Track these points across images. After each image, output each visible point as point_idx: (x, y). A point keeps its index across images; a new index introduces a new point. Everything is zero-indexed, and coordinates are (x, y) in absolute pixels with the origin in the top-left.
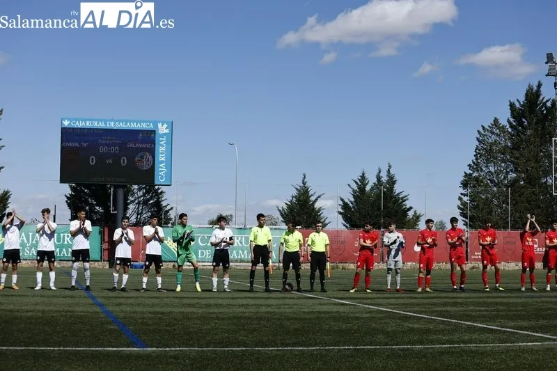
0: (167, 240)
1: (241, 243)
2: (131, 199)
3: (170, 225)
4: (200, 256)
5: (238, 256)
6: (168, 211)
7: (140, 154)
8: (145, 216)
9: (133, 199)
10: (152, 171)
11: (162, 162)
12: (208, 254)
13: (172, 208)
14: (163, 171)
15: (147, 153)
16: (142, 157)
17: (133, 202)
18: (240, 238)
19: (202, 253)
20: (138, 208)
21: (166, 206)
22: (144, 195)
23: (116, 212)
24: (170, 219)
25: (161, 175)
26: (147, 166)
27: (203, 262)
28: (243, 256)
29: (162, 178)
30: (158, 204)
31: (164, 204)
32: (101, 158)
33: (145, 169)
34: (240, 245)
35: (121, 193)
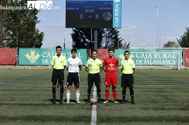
0: (120, 55)
1: (158, 56)
2: (103, 35)
3: (122, 48)
4: (137, 63)
5: (156, 63)
6: (121, 41)
7: (105, 13)
8: (110, 43)
9: (104, 35)
10: (111, 21)
11: (116, 17)
12: (141, 62)
13: (123, 40)
14: (117, 21)
15: (109, 12)
16: (106, 14)
17: (104, 36)
18: (157, 54)
19: (138, 62)
20: (106, 39)
21: (120, 39)
22: (109, 33)
23: (93, 42)
24: (122, 45)
25: (116, 23)
26: (109, 19)
27: (138, 66)
28: (159, 63)
29: (116, 25)
30: (116, 38)
31: (119, 37)
32: (86, 15)
33: (108, 20)
34: (157, 57)
35: (96, 32)
